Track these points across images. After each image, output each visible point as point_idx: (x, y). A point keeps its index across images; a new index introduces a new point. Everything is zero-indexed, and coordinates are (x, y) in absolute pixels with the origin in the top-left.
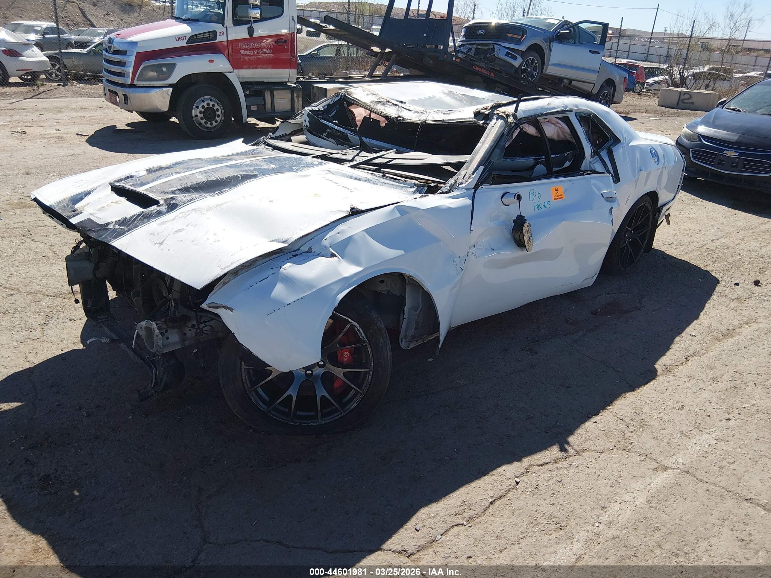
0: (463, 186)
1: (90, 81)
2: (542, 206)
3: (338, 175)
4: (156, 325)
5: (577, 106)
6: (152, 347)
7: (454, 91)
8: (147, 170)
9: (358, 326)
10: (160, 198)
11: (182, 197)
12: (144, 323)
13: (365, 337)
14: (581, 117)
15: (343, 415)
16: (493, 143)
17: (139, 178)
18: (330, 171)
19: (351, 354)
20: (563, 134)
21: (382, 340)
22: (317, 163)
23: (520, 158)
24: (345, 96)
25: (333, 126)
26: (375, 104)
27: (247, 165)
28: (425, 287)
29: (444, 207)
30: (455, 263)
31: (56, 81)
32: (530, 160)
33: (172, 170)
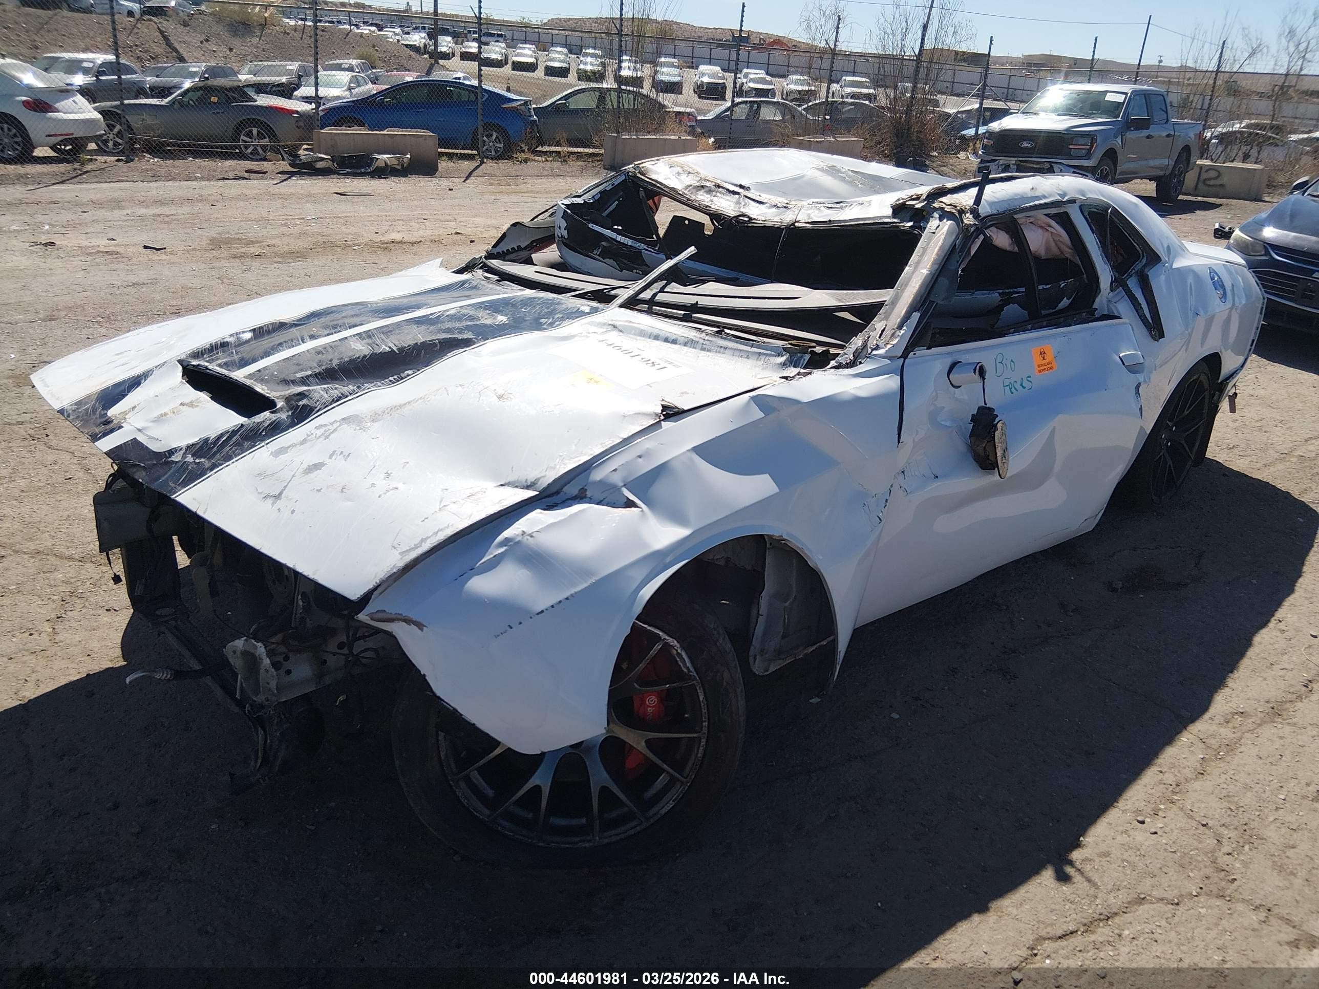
0: (881, 351)
1: (172, 153)
2: (1018, 386)
3: (630, 333)
4: (265, 648)
5: (1082, 193)
6: (257, 693)
7: (839, 166)
8: (254, 330)
9: (678, 645)
10: (278, 394)
11: (322, 392)
12: (239, 643)
13: (692, 669)
14: (1090, 213)
15: (643, 826)
16: (937, 266)
17: (238, 349)
18: (614, 327)
19: (661, 700)
20: (1056, 245)
21: (726, 675)
22: (587, 309)
23: (973, 293)
24: (635, 176)
25: (613, 235)
26: (694, 191)
27: (452, 318)
28: (810, 558)
29: (846, 397)
30: (866, 508)
31: (113, 154)
32: (993, 295)
33: (304, 330)
